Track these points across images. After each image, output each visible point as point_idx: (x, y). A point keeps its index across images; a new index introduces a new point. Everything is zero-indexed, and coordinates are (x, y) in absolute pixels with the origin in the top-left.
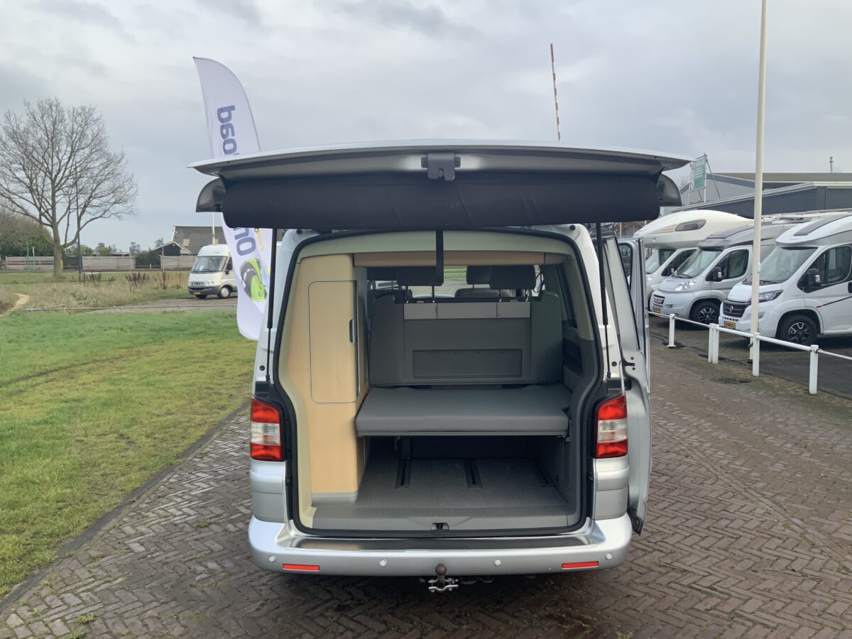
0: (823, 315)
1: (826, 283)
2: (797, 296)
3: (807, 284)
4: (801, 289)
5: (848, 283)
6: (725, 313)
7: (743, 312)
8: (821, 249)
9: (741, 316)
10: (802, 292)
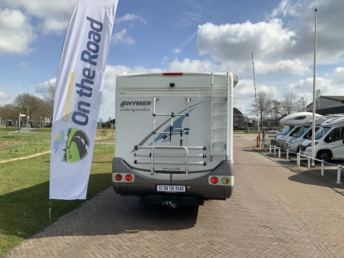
0: (334, 151)
1: (334, 140)
2: (324, 144)
3: (327, 140)
4: (325, 142)
5: (342, 140)
6: (301, 150)
7: (305, 149)
8: (333, 128)
9: (304, 151)
10: (326, 143)
